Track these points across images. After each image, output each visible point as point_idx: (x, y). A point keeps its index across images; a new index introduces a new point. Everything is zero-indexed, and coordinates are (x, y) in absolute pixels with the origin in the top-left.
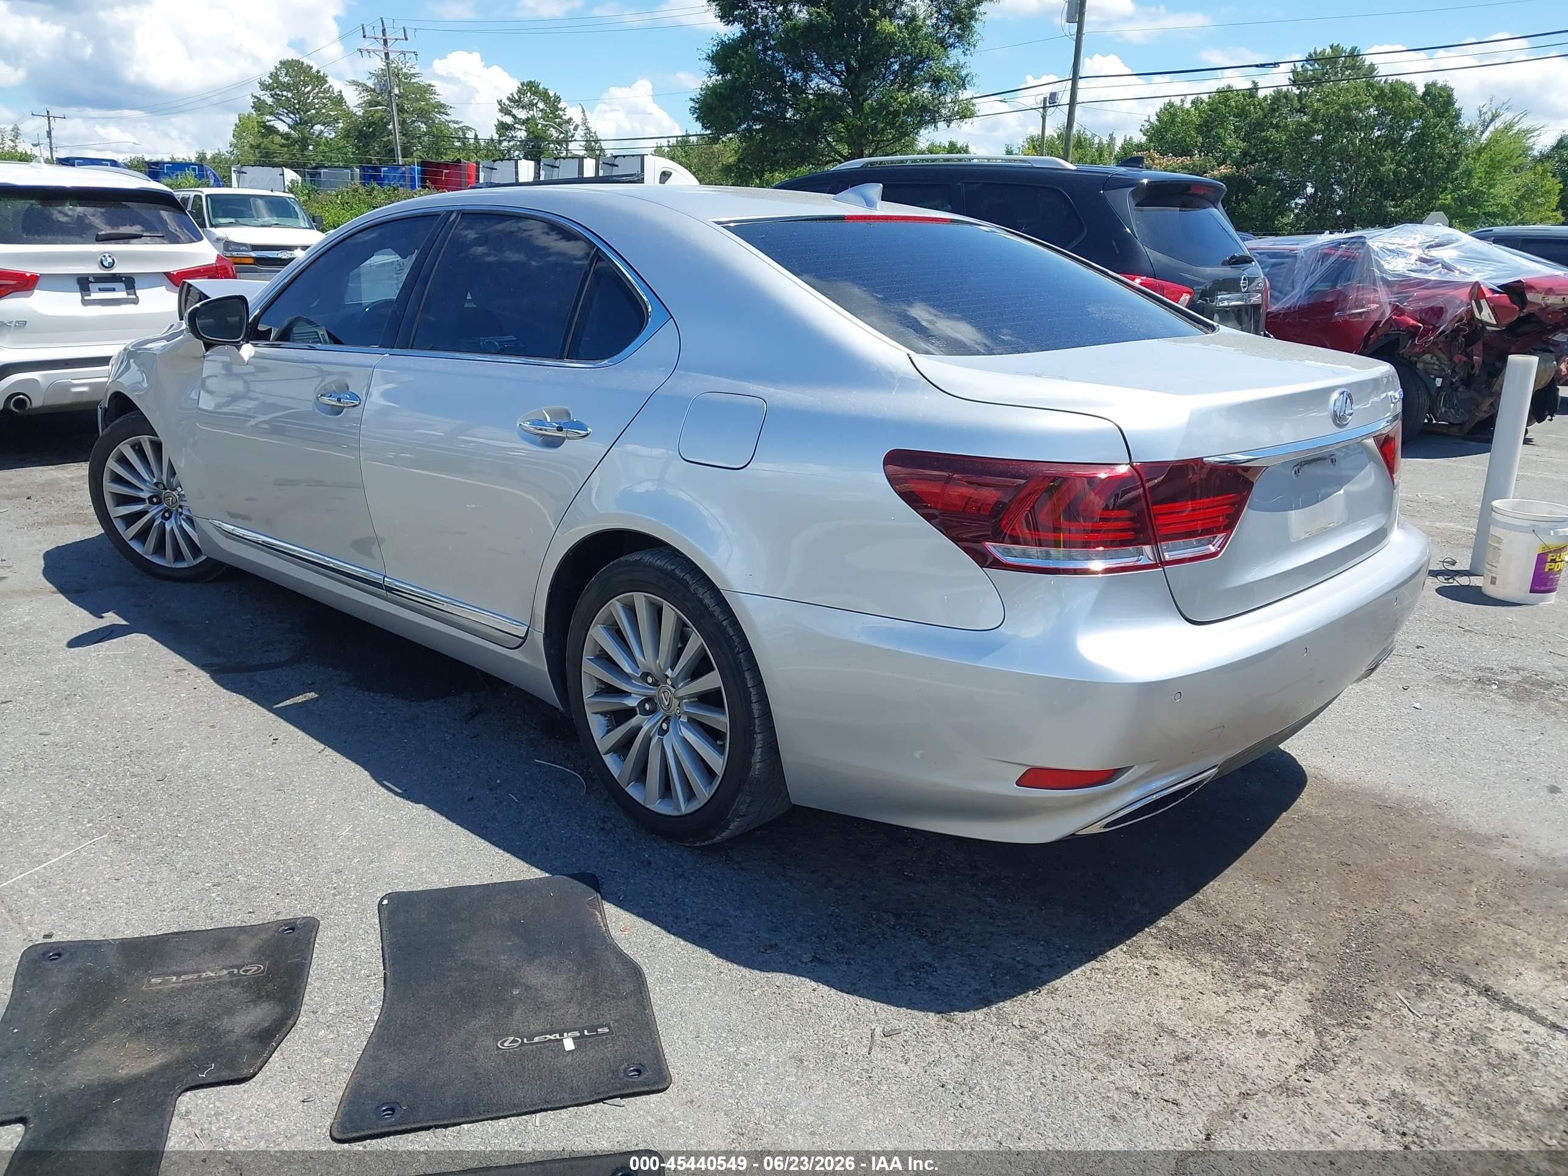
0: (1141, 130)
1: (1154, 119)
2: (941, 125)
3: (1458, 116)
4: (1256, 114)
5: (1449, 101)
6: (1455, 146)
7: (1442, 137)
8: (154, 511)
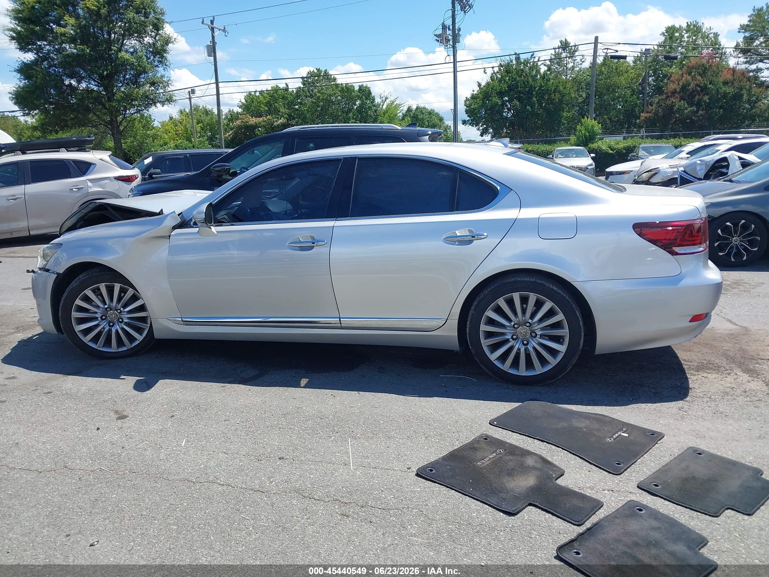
0: (238, 106)
1: (243, 101)
2: (158, 105)
3: (374, 100)
4: (290, 98)
5: (370, 93)
6: (376, 111)
7: (370, 108)
8: (104, 324)
